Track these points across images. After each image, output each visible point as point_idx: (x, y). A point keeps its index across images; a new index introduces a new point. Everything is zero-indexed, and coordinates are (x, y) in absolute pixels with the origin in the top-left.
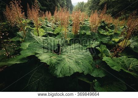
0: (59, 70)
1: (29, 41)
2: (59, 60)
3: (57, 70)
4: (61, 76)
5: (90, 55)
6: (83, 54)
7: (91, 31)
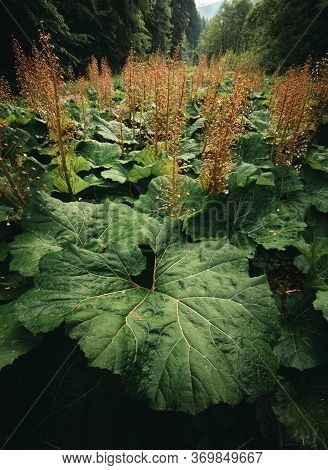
0: (155, 377)
1: (37, 229)
2: (153, 332)
3: (147, 375)
4: (162, 405)
5: (271, 301)
6: (242, 296)
7: (274, 161)
